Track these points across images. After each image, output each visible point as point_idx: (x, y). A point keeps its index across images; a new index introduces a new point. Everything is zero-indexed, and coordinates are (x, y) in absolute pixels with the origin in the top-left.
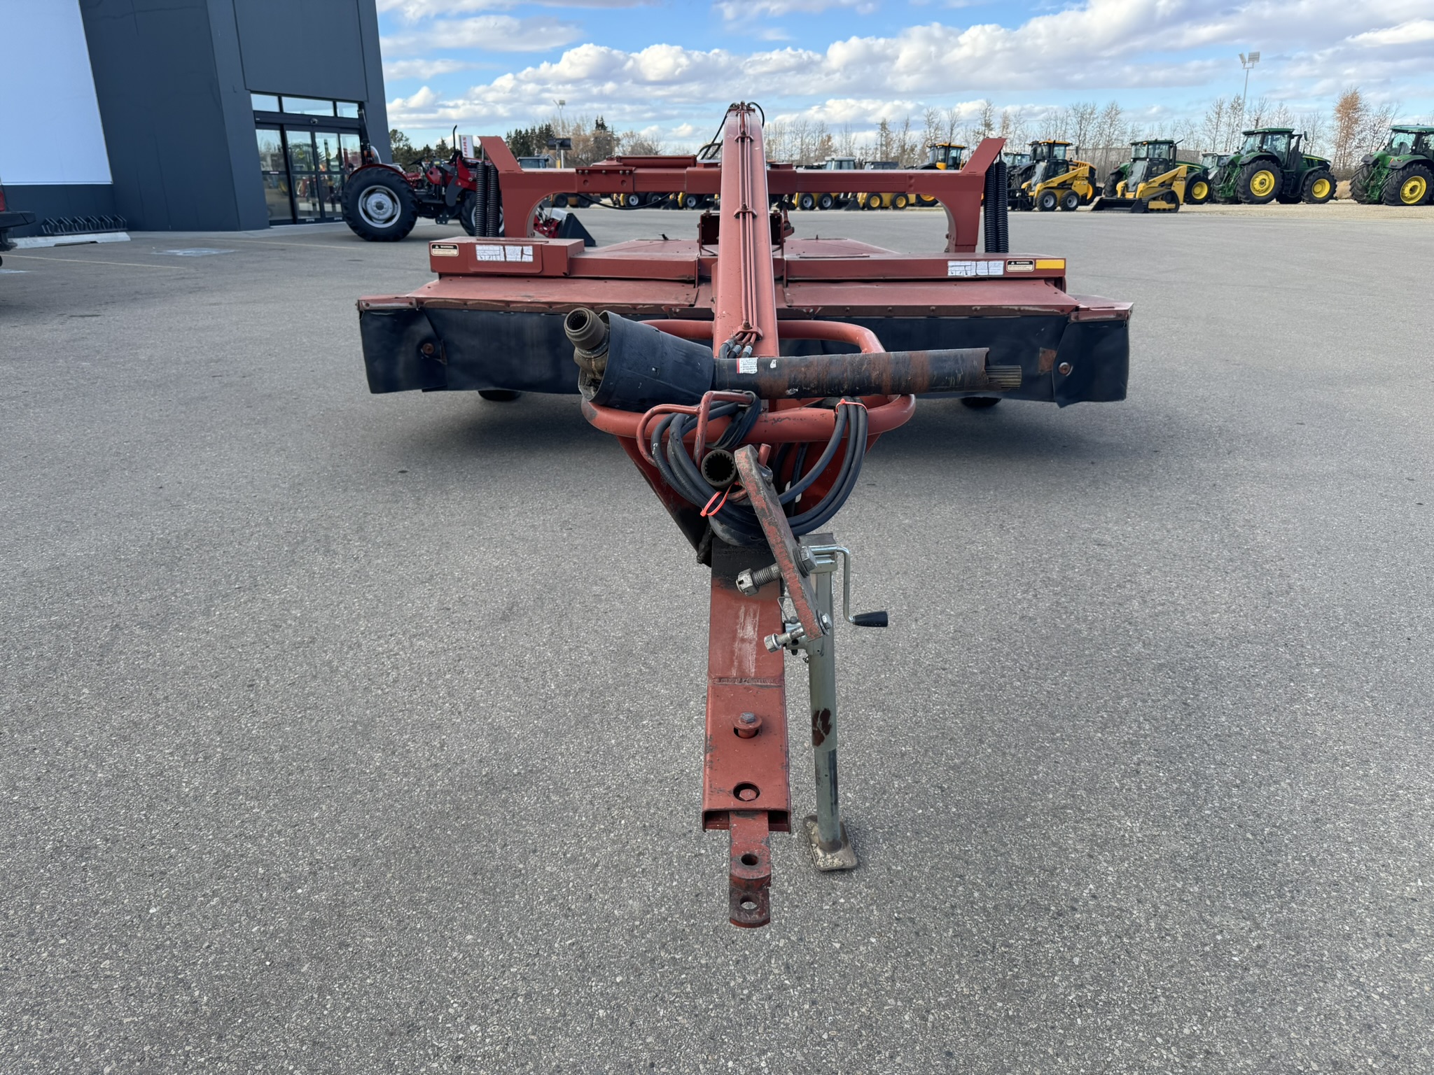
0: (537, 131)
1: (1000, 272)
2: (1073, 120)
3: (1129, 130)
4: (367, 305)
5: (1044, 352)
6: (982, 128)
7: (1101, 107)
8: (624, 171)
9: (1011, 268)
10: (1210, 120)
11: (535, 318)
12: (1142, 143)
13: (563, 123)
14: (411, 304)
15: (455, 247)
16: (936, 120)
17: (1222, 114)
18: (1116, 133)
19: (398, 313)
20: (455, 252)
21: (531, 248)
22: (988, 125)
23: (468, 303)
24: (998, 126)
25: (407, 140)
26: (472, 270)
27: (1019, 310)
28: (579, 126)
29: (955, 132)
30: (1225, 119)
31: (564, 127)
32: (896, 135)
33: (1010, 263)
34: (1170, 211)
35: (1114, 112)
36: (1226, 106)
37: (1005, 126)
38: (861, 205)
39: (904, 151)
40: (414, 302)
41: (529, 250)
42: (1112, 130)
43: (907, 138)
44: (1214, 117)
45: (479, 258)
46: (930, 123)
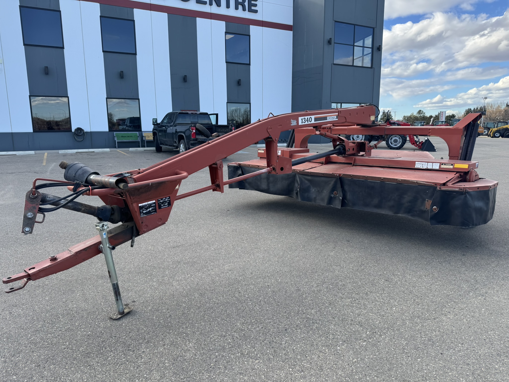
0: (479, 109)
1: (437, 168)
5: (428, 201)
9: (443, 166)
13: (492, 105)
23: (250, 165)
25: (424, 113)
27: (417, 183)
28: (499, 106)
31: (491, 107)
33: (442, 164)
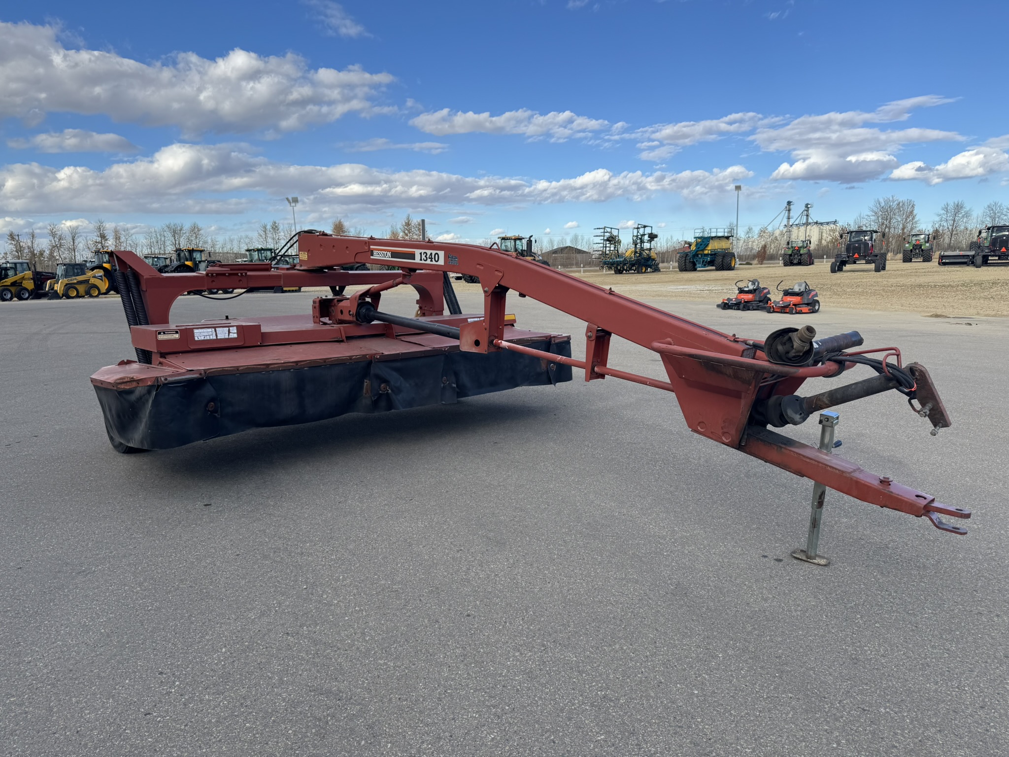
2: (169, 235)
3: (210, 241)
4: (166, 379)
6: (99, 239)
7: (187, 226)
8: (242, 274)
10: (261, 236)
11: (287, 373)
12: (254, 250)
14: (201, 374)
15: (177, 332)
16: (59, 233)
17: (268, 232)
18: (201, 242)
19: (190, 382)
20: (177, 336)
21: (235, 328)
22: (103, 237)
24: (111, 237)
26: (192, 347)
29: (76, 242)
30: (269, 235)
32: (25, 242)
34: (296, 291)
35: (196, 230)
36: (269, 227)
37: (117, 238)
38: (61, 295)
39: (34, 255)
40: (203, 372)
41: (234, 330)
42: (198, 241)
43: (35, 246)
44: (262, 233)
45: (196, 339)
46: (53, 234)
